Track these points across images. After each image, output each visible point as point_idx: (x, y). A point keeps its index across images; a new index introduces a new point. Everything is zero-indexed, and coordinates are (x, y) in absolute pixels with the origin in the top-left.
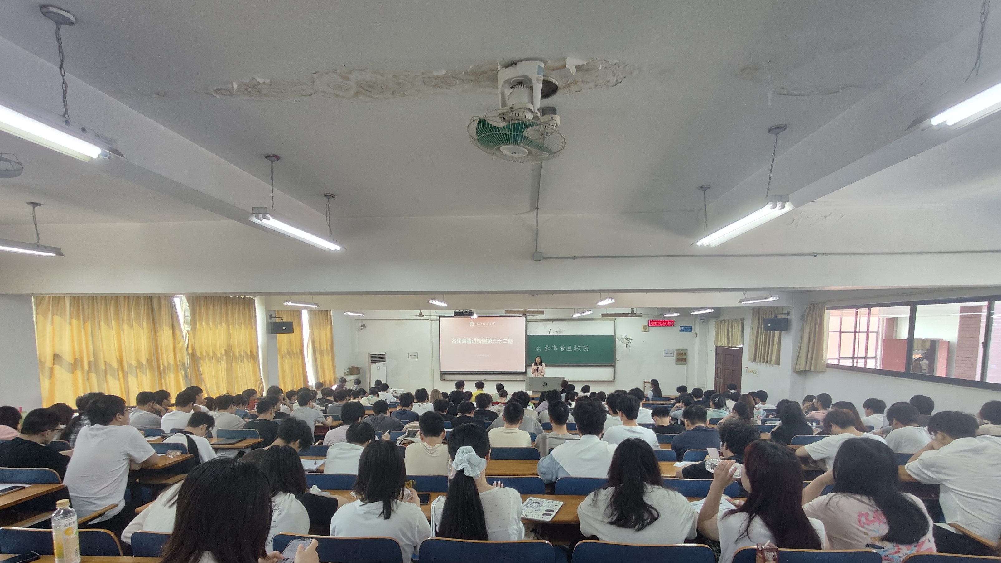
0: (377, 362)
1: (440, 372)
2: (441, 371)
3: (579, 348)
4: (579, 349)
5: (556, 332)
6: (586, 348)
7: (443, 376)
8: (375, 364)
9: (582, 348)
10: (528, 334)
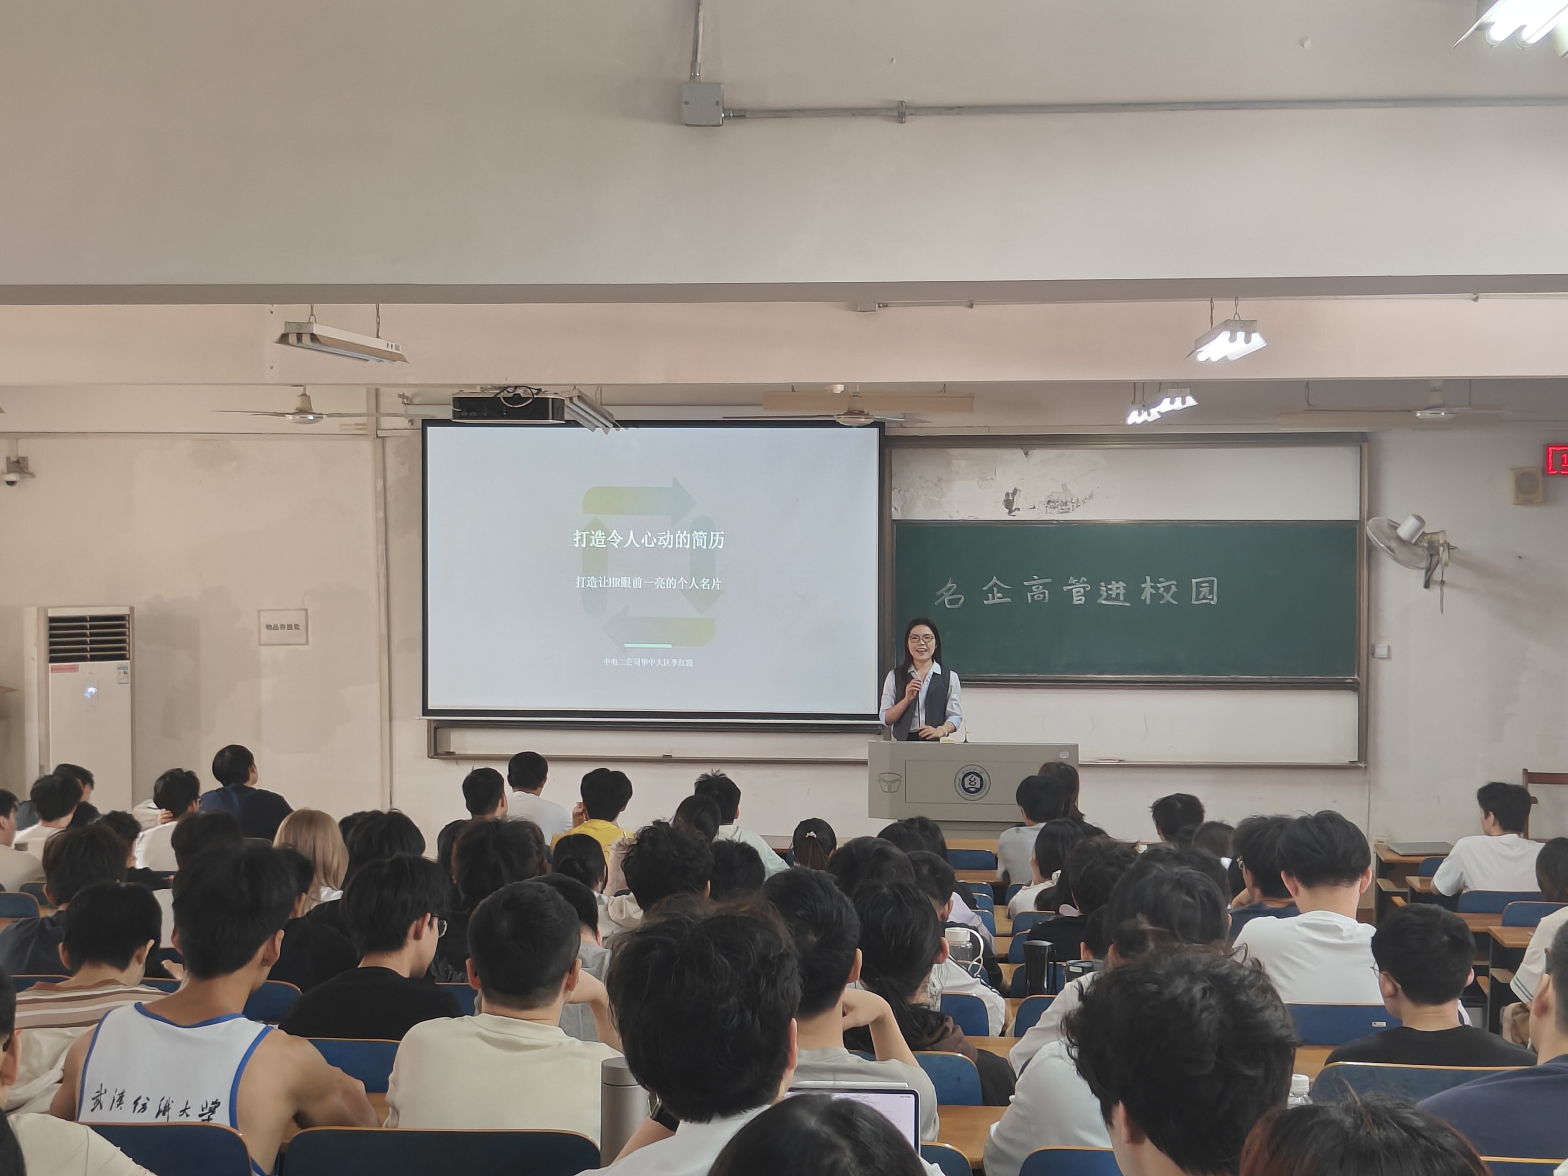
0: (83, 659)
1: (426, 711)
2: (431, 706)
3: (1167, 589)
4: (1168, 597)
5: (1043, 507)
6: (1204, 591)
7: (441, 733)
8: (75, 669)
9: (1184, 591)
10: (897, 515)
